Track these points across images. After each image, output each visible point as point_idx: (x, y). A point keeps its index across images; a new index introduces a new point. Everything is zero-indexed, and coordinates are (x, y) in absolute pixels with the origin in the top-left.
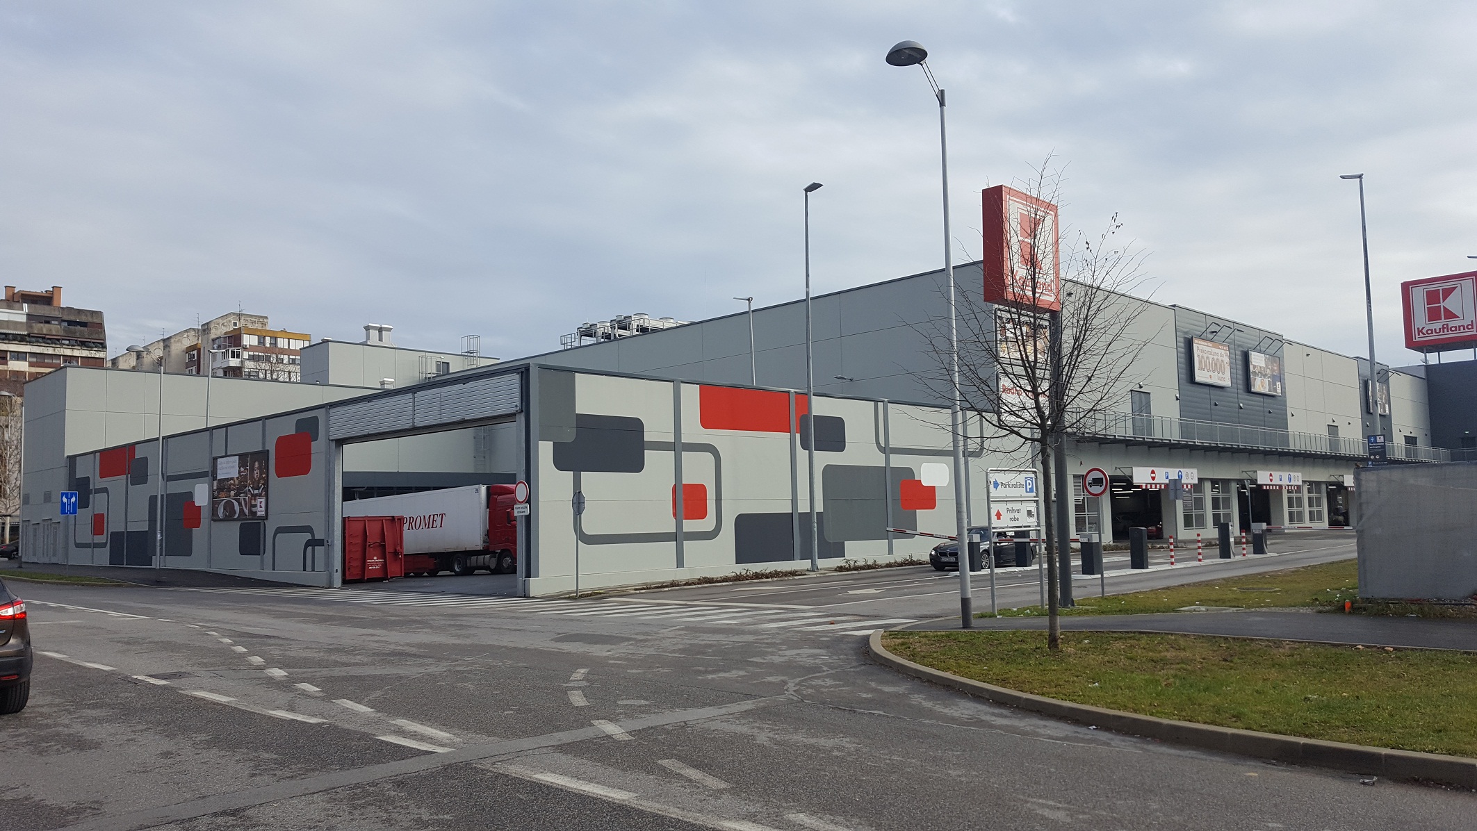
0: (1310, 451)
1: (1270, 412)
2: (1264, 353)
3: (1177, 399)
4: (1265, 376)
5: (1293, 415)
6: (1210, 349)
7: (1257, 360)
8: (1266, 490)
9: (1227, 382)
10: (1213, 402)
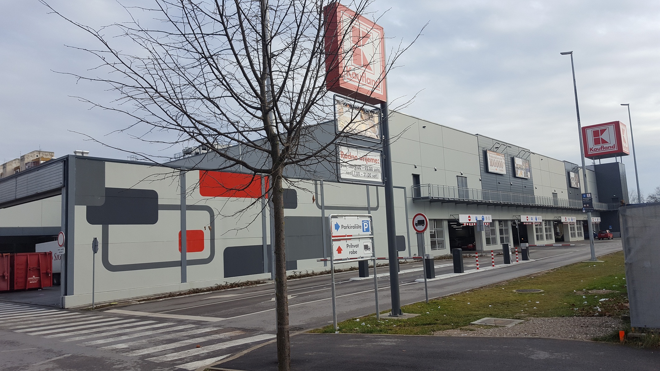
0: (545, 205)
1: (525, 187)
2: (521, 158)
3: (480, 180)
4: (522, 169)
5: (536, 188)
6: (495, 156)
7: (518, 162)
8: (525, 225)
9: (504, 172)
10: (498, 182)
